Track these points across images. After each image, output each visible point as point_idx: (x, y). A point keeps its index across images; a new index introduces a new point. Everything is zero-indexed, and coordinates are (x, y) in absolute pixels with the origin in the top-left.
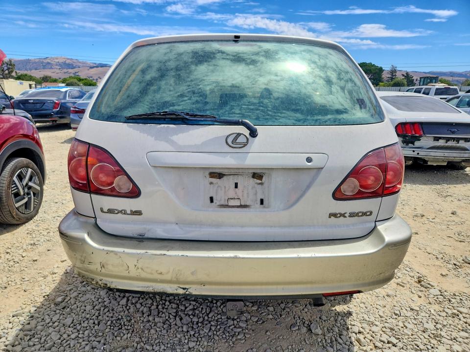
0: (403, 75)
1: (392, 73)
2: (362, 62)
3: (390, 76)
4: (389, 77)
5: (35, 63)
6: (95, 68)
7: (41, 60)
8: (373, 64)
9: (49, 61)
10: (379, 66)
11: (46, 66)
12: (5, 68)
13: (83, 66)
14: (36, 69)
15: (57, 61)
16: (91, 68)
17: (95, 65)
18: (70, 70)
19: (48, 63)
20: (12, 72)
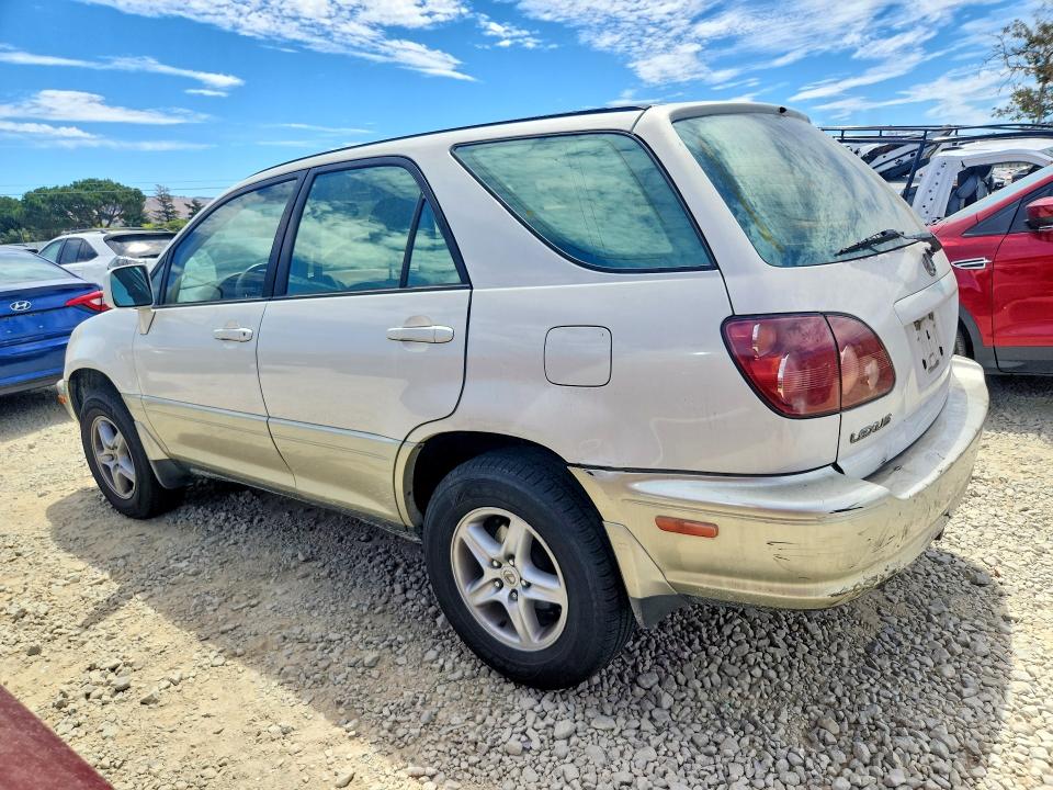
0: (189, 206)
1: (164, 202)
2: (86, 178)
3: (161, 208)
4: (159, 212)
8: (115, 182)
10: (133, 186)
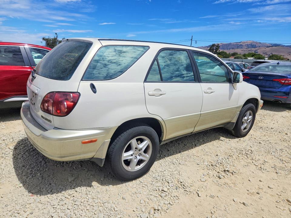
5: (233, 45)
6: (271, 47)
7: (237, 43)
9: (242, 44)
11: (239, 46)
12: (215, 48)
13: (262, 46)
14: (233, 49)
15: (246, 43)
16: (268, 47)
17: (271, 45)
18: (253, 49)
19: (241, 45)
20: (217, 50)
